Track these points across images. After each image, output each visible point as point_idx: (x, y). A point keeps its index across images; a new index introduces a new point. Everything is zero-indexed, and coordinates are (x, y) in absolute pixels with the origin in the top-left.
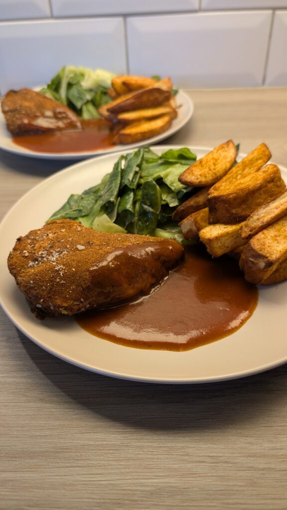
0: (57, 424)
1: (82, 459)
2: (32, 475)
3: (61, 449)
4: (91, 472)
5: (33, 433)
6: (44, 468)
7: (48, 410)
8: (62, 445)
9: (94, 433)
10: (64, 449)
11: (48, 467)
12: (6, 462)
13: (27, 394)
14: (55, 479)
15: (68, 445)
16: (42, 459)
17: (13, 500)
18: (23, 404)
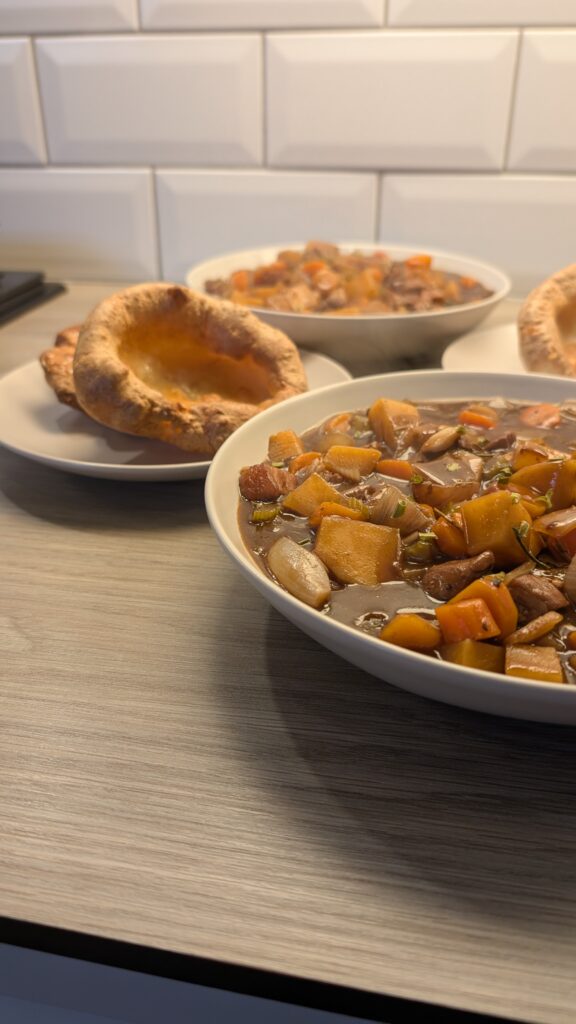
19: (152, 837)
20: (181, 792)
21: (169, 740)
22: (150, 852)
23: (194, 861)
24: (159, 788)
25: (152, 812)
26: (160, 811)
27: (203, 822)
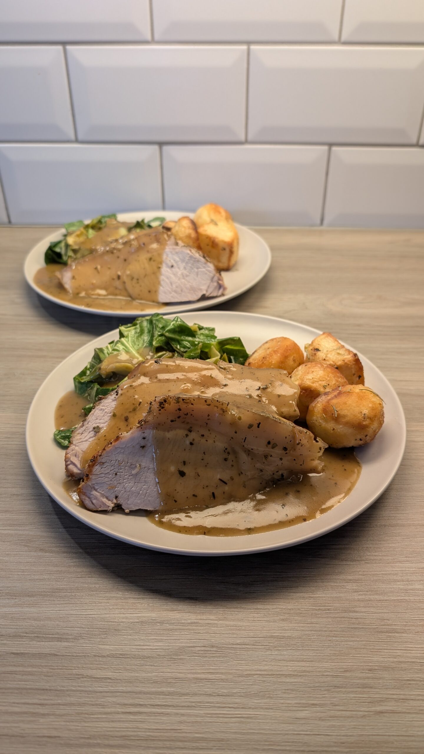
0: (55, 570)
1: (76, 598)
2: (30, 610)
3: (58, 590)
4: (83, 608)
5: (33, 577)
6: (41, 605)
7: (48, 558)
8: (59, 587)
9: (88, 577)
10: (60, 590)
11: (44, 604)
12: (7, 599)
13: (28, 544)
14: (51, 613)
15: (64, 587)
16: (40, 597)
17: (11, 628)
18: (24, 553)
19: (18, 703)
20: (34, 669)
21: (26, 633)
24: (21, 669)
25: (17, 686)
27: (49, 688)
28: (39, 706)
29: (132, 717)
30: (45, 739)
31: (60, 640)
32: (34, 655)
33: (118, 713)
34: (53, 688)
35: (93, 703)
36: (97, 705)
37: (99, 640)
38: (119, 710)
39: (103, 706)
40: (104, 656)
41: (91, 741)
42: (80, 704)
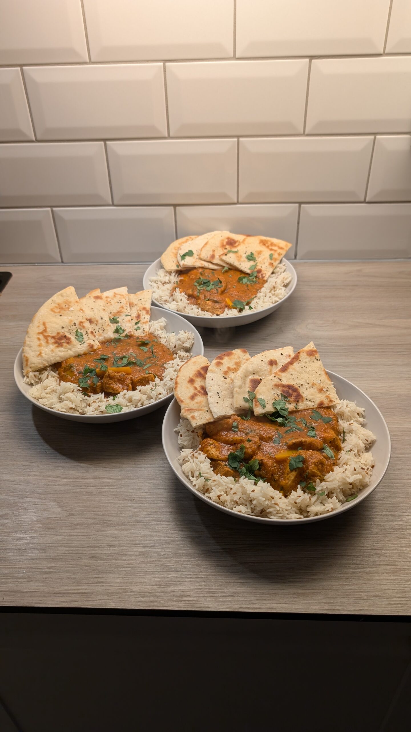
20: (132, 562)
21: (125, 544)
22: (127, 582)
23: (141, 583)
24: (125, 562)
25: (125, 570)
26: (127, 569)
27: (141, 570)
28: (138, 579)
29: (186, 583)
30: (143, 594)
31: (144, 547)
32: (131, 555)
33: (179, 581)
34: (143, 570)
35: (166, 577)
36: (168, 578)
37: (165, 547)
38: (180, 580)
39: (171, 578)
40: (169, 555)
41: (166, 594)
42: (159, 578)
